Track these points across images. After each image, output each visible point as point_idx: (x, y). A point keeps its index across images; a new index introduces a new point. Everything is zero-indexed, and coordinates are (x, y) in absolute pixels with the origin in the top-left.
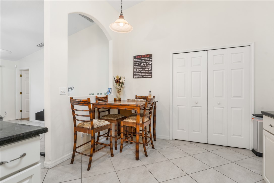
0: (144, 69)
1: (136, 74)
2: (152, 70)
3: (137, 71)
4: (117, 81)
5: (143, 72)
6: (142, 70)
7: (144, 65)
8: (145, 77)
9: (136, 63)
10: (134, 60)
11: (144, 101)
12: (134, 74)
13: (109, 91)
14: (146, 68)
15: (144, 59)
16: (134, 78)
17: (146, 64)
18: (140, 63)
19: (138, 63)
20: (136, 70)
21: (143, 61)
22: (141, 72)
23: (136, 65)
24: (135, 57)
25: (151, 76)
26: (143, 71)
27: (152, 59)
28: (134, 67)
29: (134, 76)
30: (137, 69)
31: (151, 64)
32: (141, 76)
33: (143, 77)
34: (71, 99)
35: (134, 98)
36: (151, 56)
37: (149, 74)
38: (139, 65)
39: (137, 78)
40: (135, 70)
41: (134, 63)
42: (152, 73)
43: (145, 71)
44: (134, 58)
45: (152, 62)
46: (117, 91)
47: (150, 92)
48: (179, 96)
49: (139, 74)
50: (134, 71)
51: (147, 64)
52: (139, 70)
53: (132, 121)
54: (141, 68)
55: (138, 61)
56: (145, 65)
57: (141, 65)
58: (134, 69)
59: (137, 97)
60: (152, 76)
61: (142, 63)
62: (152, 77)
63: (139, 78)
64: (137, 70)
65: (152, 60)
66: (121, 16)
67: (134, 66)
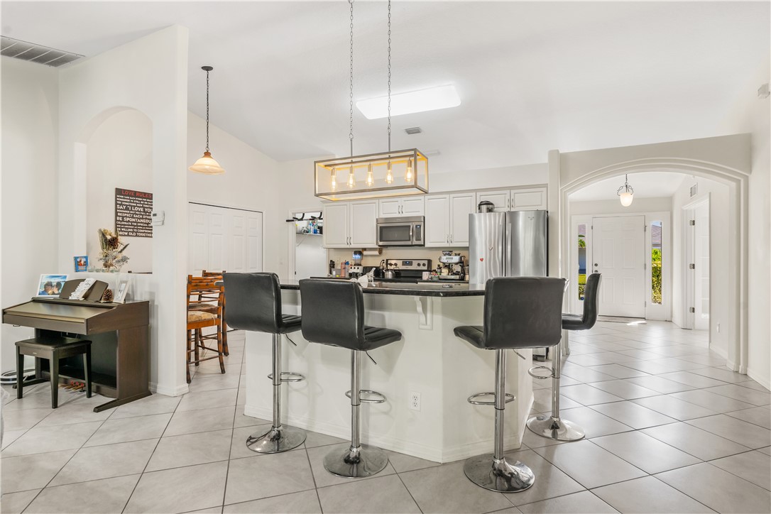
0: (140, 219)
1: (121, 228)
3: (123, 221)
5: (137, 226)
6: (134, 220)
7: (138, 211)
8: (141, 234)
9: (120, 205)
10: (116, 197)
12: (116, 227)
14: (143, 219)
15: (140, 201)
17: (144, 210)
18: (132, 206)
19: (127, 205)
20: (121, 219)
21: (137, 203)
22: (132, 225)
23: (121, 207)
24: (119, 192)
26: (137, 223)
28: (116, 213)
30: (123, 217)
32: (133, 232)
33: (136, 236)
37: (147, 230)
38: (127, 209)
39: (125, 235)
40: (118, 218)
41: (116, 204)
43: (141, 223)
44: (117, 194)
49: (128, 228)
50: (116, 220)
51: (144, 211)
52: (128, 219)
54: (133, 217)
55: (126, 200)
56: (140, 211)
57: (131, 210)
58: (116, 215)
61: (134, 207)
63: (128, 235)
64: (123, 219)
66: (207, 154)
67: (116, 209)
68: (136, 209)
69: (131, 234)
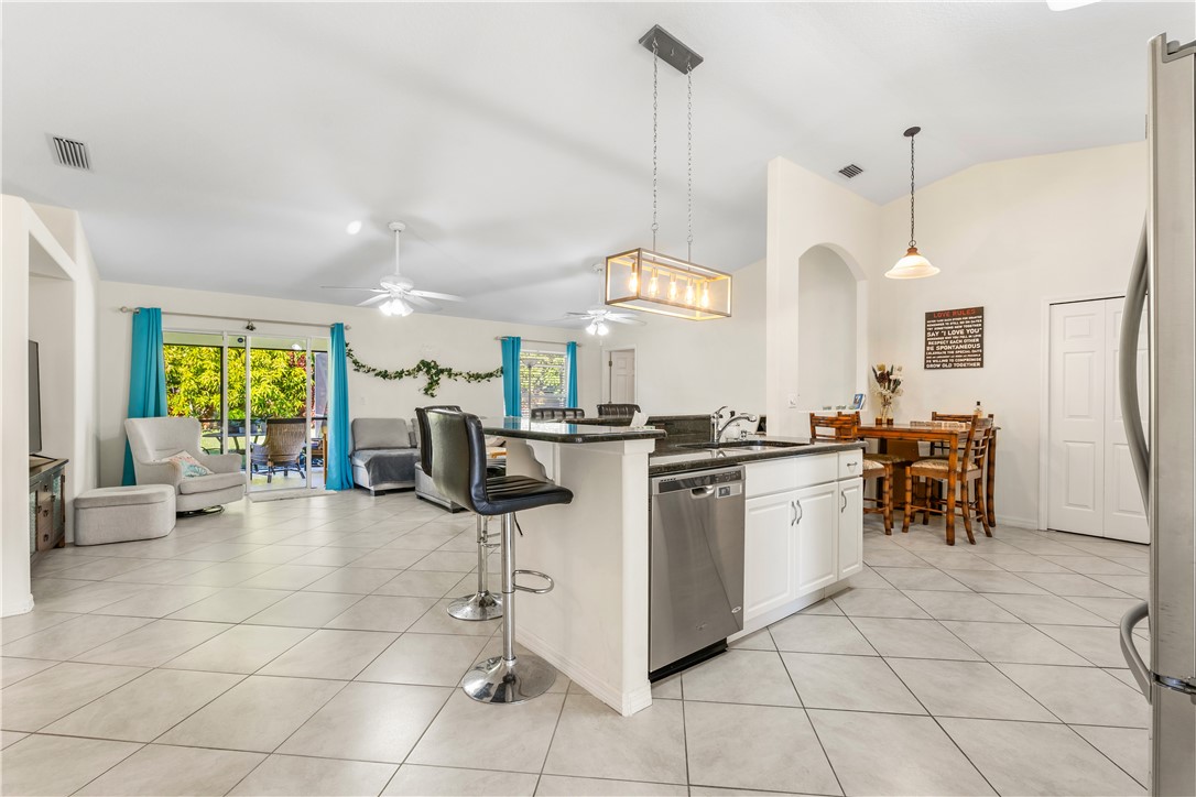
0: (959, 344)
1: (932, 359)
2: (982, 348)
3: (935, 350)
4: (884, 378)
5: (955, 354)
6: (950, 348)
7: (956, 335)
8: (961, 365)
9: (931, 332)
10: (927, 324)
11: (962, 427)
12: (926, 359)
13: (858, 401)
14: (963, 344)
15: (959, 321)
16: (925, 368)
17: (965, 332)
18: (947, 331)
19: (940, 331)
20: (932, 349)
21: (954, 325)
22: (947, 355)
23: (933, 335)
24: (930, 316)
25: (978, 364)
26: (955, 350)
27: (982, 319)
28: (927, 342)
29: (926, 364)
30: (935, 346)
31: (981, 332)
32: (948, 363)
33: (953, 367)
34: (812, 415)
35: (929, 419)
36: (979, 311)
37: (976, 358)
38: (941, 335)
39: (937, 368)
40: (928, 348)
41: (927, 331)
42: (982, 357)
43: (962, 350)
44: (927, 320)
45: (982, 327)
46: (881, 400)
47: (978, 403)
48: (1071, 416)
49: (942, 359)
50: (926, 351)
51: (965, 334)
52: (942, 347)
53: (934, 467)
54: (949, 344)
55: (939, 325)
56: (960, 335)
57: (947, 335)
58: (927, 345)
59: (935, 417)
60: (982, 363)
61: (951, 330)
62: (982, 366)
63: (941, 367)
64: (935, 348)
65: (982, 323)
66: (912, 250)
67: (926, 338)
68: (954, 332)
69: (944, 365)
